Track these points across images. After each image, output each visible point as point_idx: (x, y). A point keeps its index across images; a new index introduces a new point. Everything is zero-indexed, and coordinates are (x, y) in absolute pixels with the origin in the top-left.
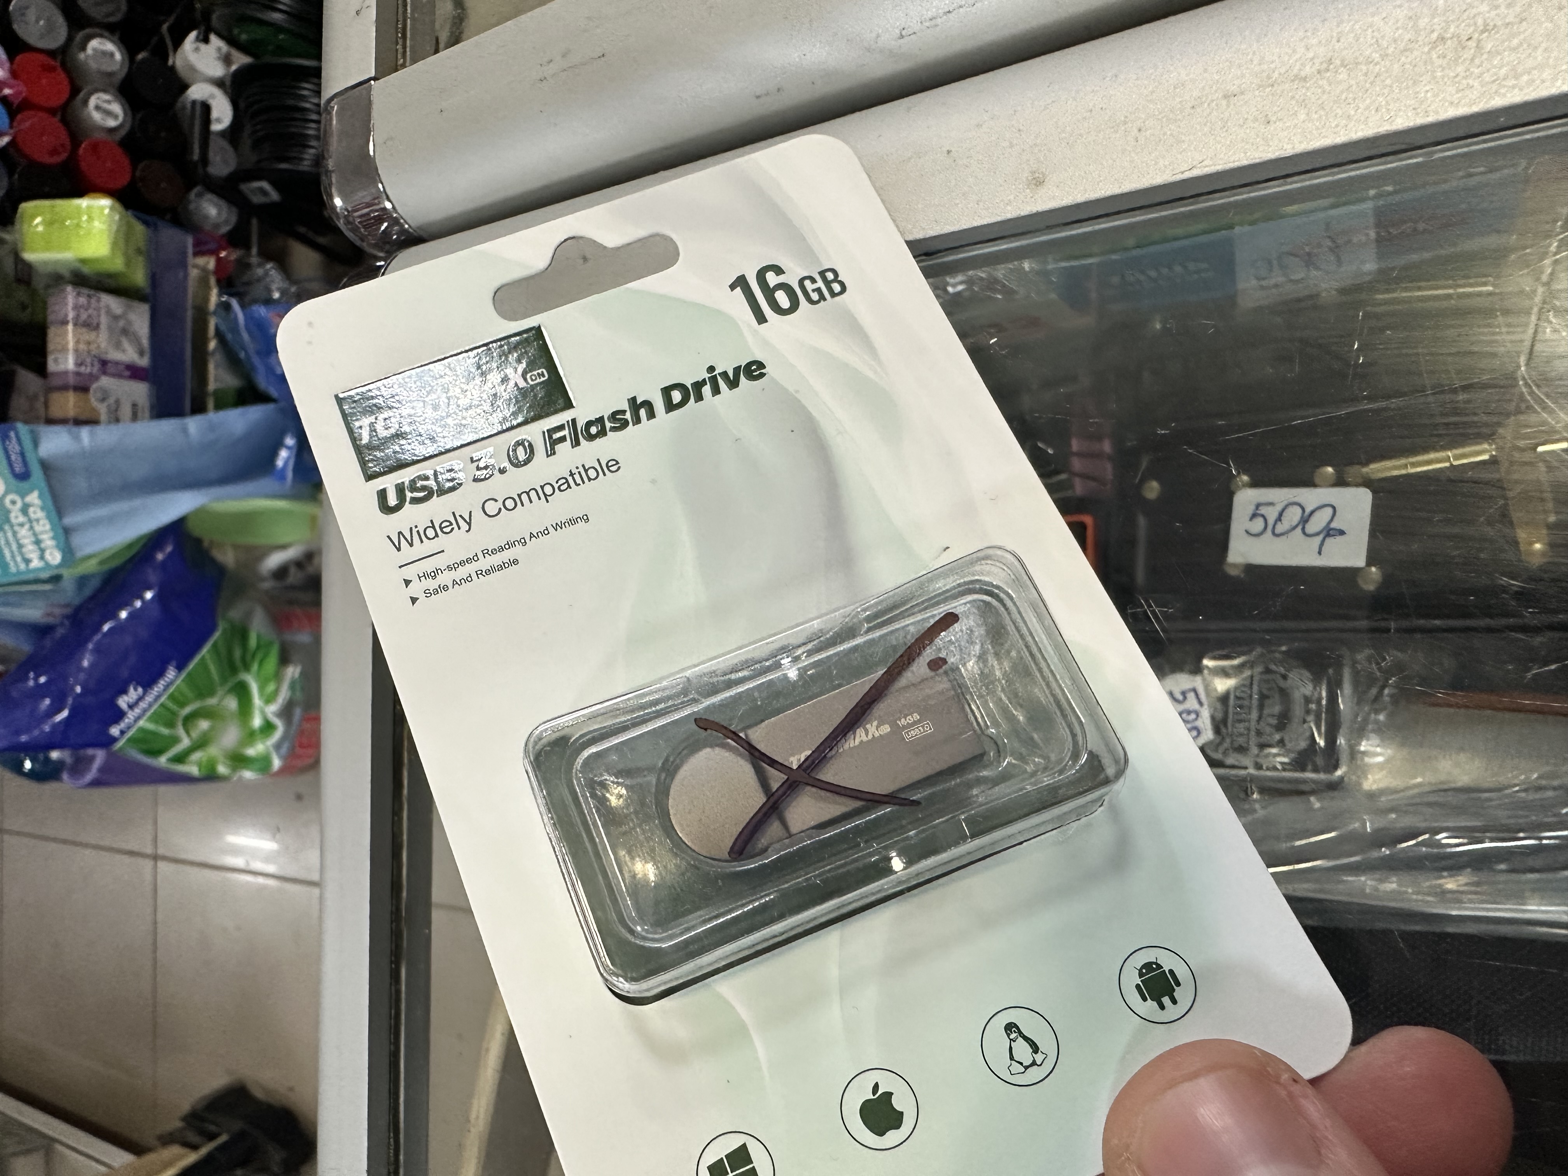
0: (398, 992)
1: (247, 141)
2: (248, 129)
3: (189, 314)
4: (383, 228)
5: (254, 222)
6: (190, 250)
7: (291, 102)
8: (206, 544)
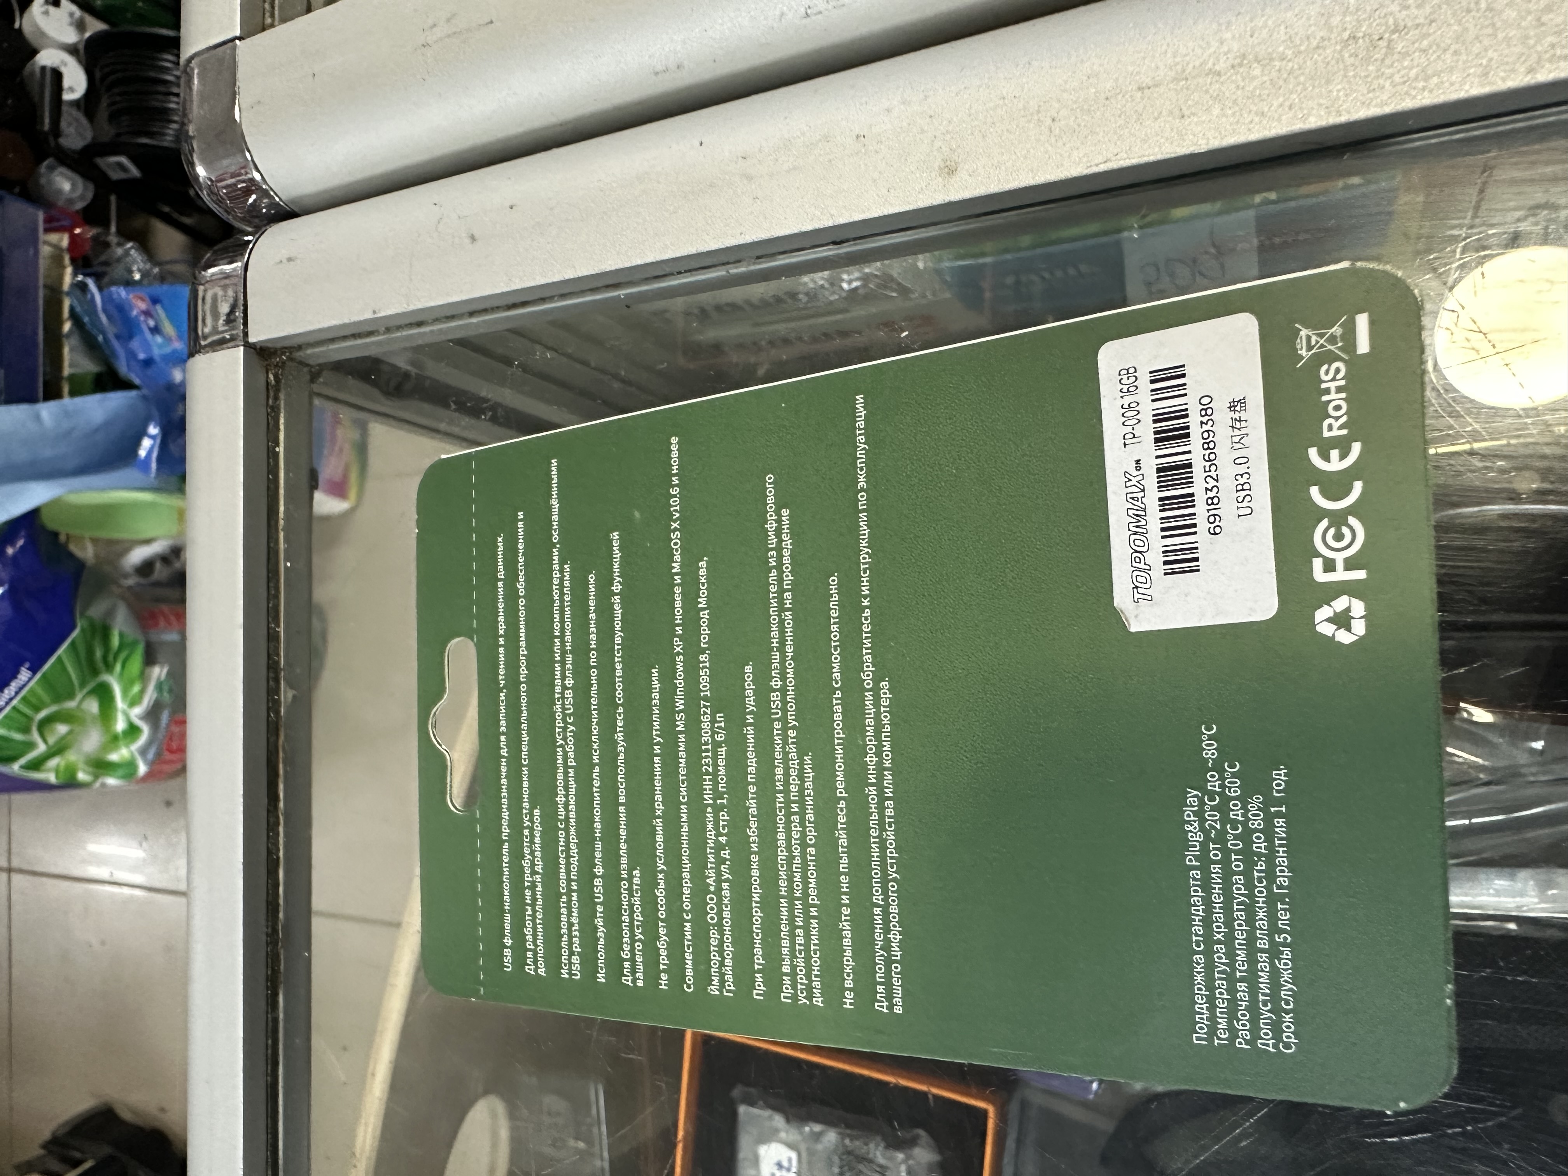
0: (276, 1020)
1: (103, 113)
2: (104, 103)
3: (41, 293)
4: (251, 201)
5: (113, 198)
6: (41, 227)
7: (152, 74)
8: (62, 538)
